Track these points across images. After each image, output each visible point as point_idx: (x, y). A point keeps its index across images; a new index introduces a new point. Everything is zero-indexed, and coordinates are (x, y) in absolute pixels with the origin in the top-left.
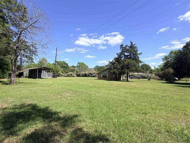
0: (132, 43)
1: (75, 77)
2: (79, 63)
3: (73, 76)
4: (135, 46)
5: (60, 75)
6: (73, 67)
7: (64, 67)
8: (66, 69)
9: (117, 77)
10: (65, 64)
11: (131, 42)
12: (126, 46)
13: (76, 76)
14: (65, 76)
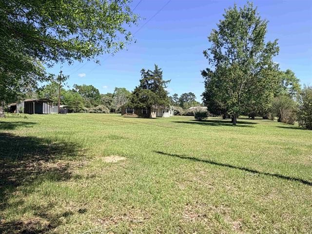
0: (156, 67)
1: (107, 114)
2: (116, 89)
3: (104, 112)
4: (161, 71)
5: (82, 111)
6: (109, 95)
7: (92, 96)
8: (95, 99)
11: (155, 65)
12: (149, 70)
13: (109, 112)
14: (91, 112)
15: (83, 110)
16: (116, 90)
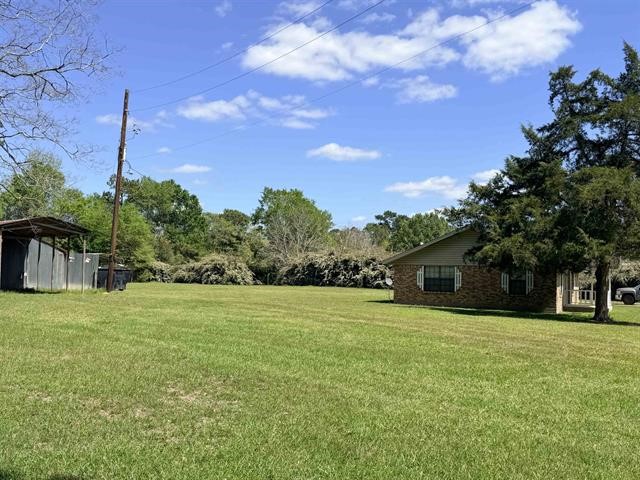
0: (632, 57)
2: (268, 194)
3: (233, 281)
5: (147, 274)
6: (233, 217)
7: (173, 219)
8: (186, 233)
9: (529, 287)
10: (182, 197)
11: (628, 49)
12: (595, 75)
13: (249, 279)
14: (180, 280)
15: (151, 270)
16: (265, 198)
